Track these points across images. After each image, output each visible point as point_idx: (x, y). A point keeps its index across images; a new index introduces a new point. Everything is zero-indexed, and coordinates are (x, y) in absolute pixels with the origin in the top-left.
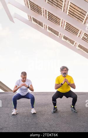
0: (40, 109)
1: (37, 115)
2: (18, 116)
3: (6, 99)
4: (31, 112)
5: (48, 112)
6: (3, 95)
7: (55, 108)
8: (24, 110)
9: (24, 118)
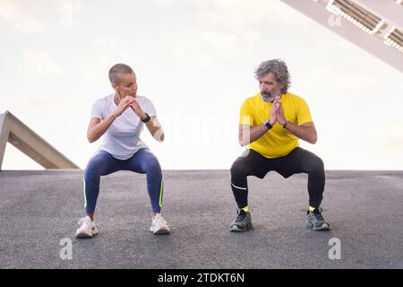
0: (184, 220)
1: (175, 240)
2: (100, 241)
3: (55, 190)
4: (151, 229)
5: (216, 231)
6: (40, 180)
7: (243, 214)
8: (121, 223)
9: (125, 248)
